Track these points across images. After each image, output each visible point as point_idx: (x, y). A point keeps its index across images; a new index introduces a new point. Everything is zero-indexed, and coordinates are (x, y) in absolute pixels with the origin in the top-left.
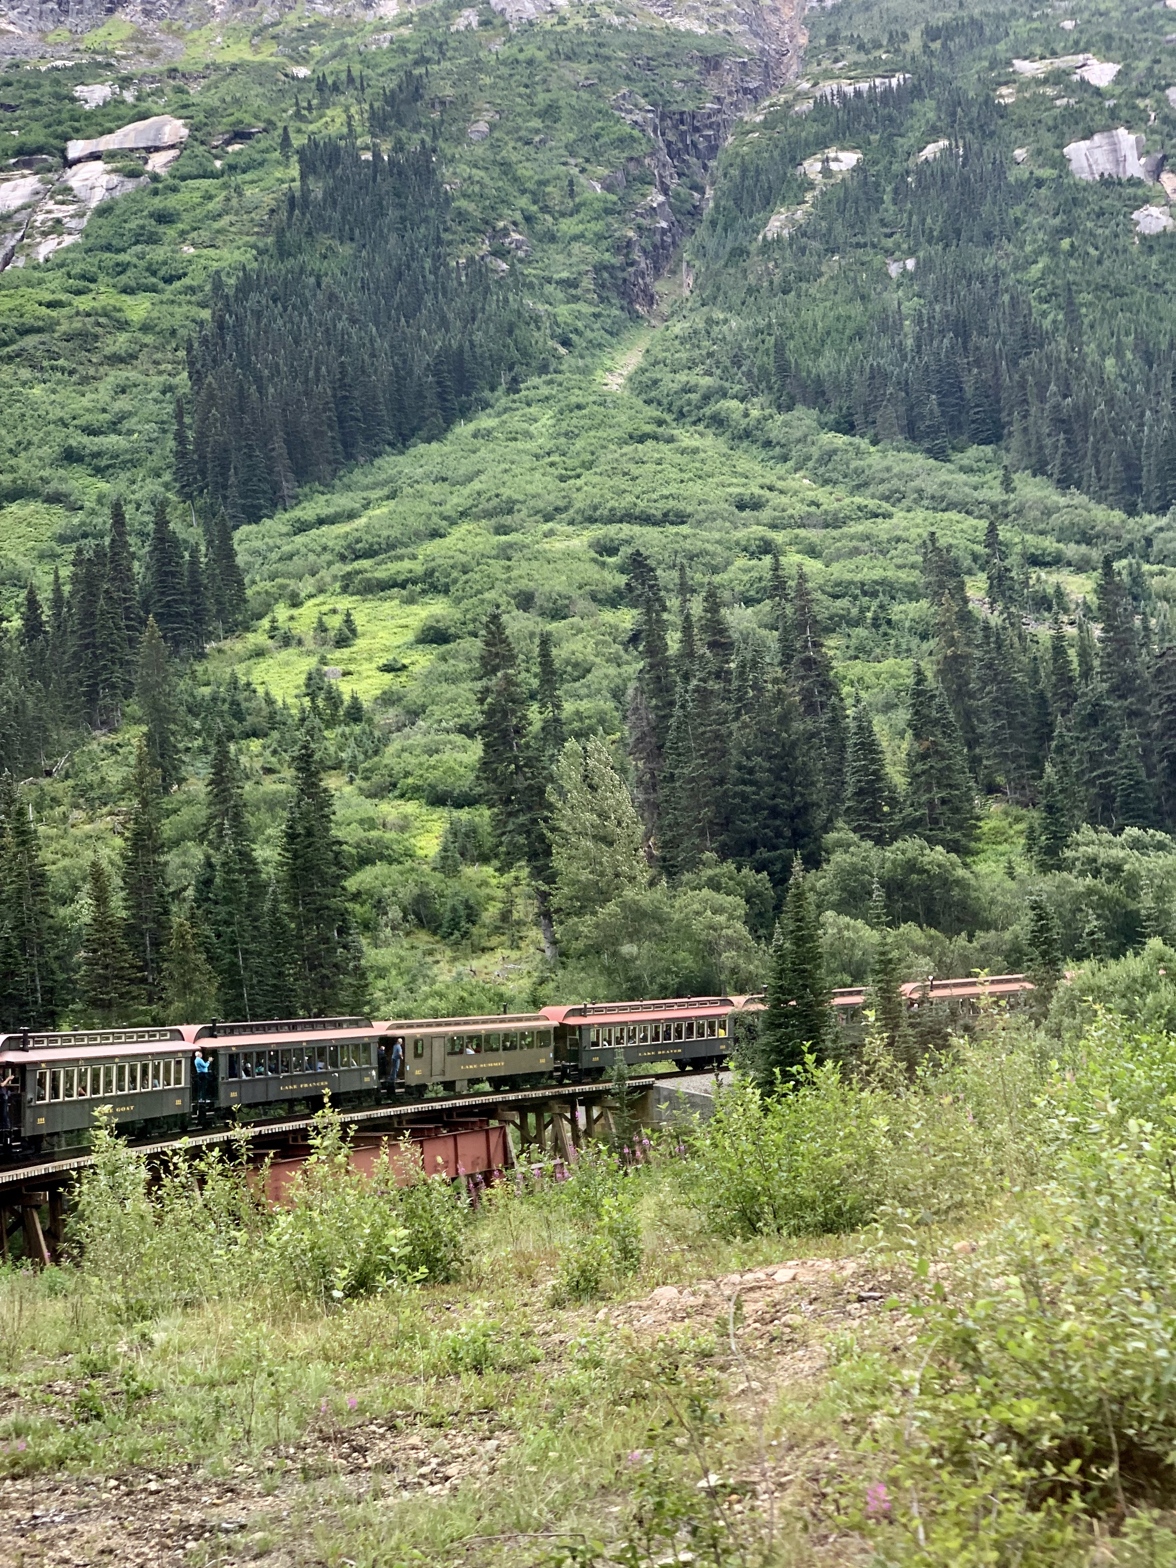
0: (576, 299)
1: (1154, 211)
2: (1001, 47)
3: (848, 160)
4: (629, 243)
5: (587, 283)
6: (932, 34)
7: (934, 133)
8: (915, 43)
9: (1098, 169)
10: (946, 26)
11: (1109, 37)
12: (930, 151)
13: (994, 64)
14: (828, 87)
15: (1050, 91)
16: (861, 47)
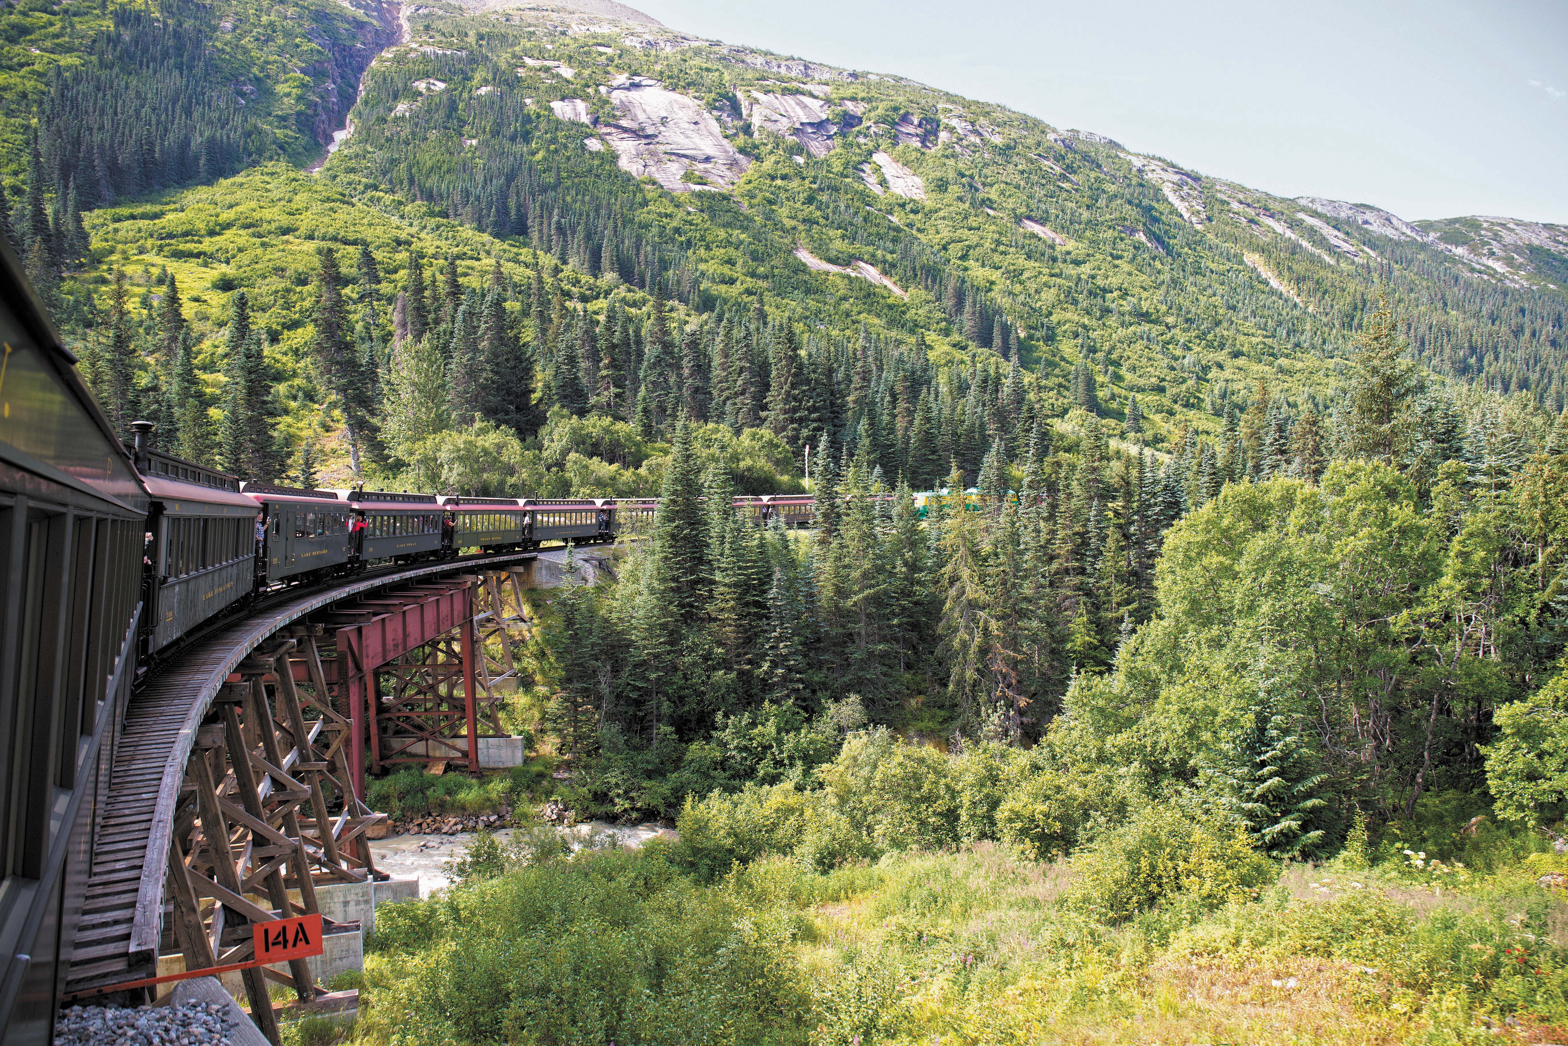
0: (285, 127)
1: (594, 140)
2: (517, 49)
3: (441, 86)
4: (316, 104)
5: (292, 121)
6: (481, 37)
7: (486, 82)
8: (472, 39)
9: (567, 116)
10: (488, 33)
11: (570, 57)
12: (483, 90)
13: (514, 56)
14: (428, 49)
15: (543, 75)
16: (443, 34)
